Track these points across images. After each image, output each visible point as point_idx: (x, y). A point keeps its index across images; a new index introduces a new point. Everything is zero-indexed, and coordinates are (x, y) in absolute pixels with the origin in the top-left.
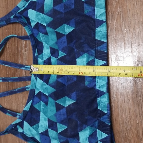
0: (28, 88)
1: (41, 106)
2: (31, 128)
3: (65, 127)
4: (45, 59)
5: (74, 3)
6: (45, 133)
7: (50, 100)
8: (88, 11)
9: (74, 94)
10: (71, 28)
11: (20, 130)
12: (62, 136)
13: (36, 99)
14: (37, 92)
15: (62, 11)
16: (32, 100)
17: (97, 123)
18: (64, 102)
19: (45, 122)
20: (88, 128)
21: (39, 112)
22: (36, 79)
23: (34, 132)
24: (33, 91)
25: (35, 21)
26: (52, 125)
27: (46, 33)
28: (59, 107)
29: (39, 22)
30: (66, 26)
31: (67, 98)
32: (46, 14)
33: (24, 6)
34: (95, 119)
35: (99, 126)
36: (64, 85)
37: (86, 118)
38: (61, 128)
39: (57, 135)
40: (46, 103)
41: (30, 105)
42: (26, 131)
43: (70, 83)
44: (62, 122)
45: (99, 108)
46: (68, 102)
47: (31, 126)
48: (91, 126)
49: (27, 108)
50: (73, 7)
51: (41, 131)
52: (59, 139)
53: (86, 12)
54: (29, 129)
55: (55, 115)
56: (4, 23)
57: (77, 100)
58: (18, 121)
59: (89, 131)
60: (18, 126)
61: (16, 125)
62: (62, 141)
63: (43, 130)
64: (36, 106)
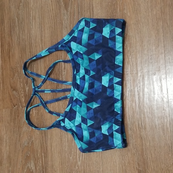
0: (69, 96)
1: (77, 108)
2: (70, 122)
3: (92, 122)
4: (81, 76)
5: (102, 39)
6: (79, 126)
7: (83, 104)
8: (111, 45)
9: (99, 101)
10: (99, 55)
11: (62, 124)
12: (90, 128)
13: (74, 103)
14: (74, 99)
15: (94, 44)
16: (71, 104)
17: (113, 120)
18: (93, 105)
19: (79, 118)
20: (107, 123)
21: (76, 112)
22: (74, 90)
23: (72, 125)
24: (72, 98)
25: (75, 50)
26: (84, 120)
27: (83, 59)
28: (89, 109)
29: (78, 51)
30: (95, 54)
31: (94, 103)
32: (83, 46)
33: (68, 39)
34: (112, 117)
35: (115, 121)
36: (93, 94)
37: (107, 117)
38: (90, 122)
39: (87, 127)
40: (81, 106)
41: (70, 107)
42: (67, 125)
43: (97, 93)
44: (91, 119)
45: (115, 110)
46: (95, 105)
47: (70, 121)
48: (110, 122)
49: (68, 109)
50: (101, 41)
51: (76, 124)
52: (89, 130)
53: (110, 45)
54: (69, 123)
55: (86, 114)
56: (54, 50)
57: (101, 104)
58: (61, 118)
59: (108, 125)
60: (61, 122)
61: (60, 121)
62: (90, 131)
63: (78, 123)
64: (74, 108)
